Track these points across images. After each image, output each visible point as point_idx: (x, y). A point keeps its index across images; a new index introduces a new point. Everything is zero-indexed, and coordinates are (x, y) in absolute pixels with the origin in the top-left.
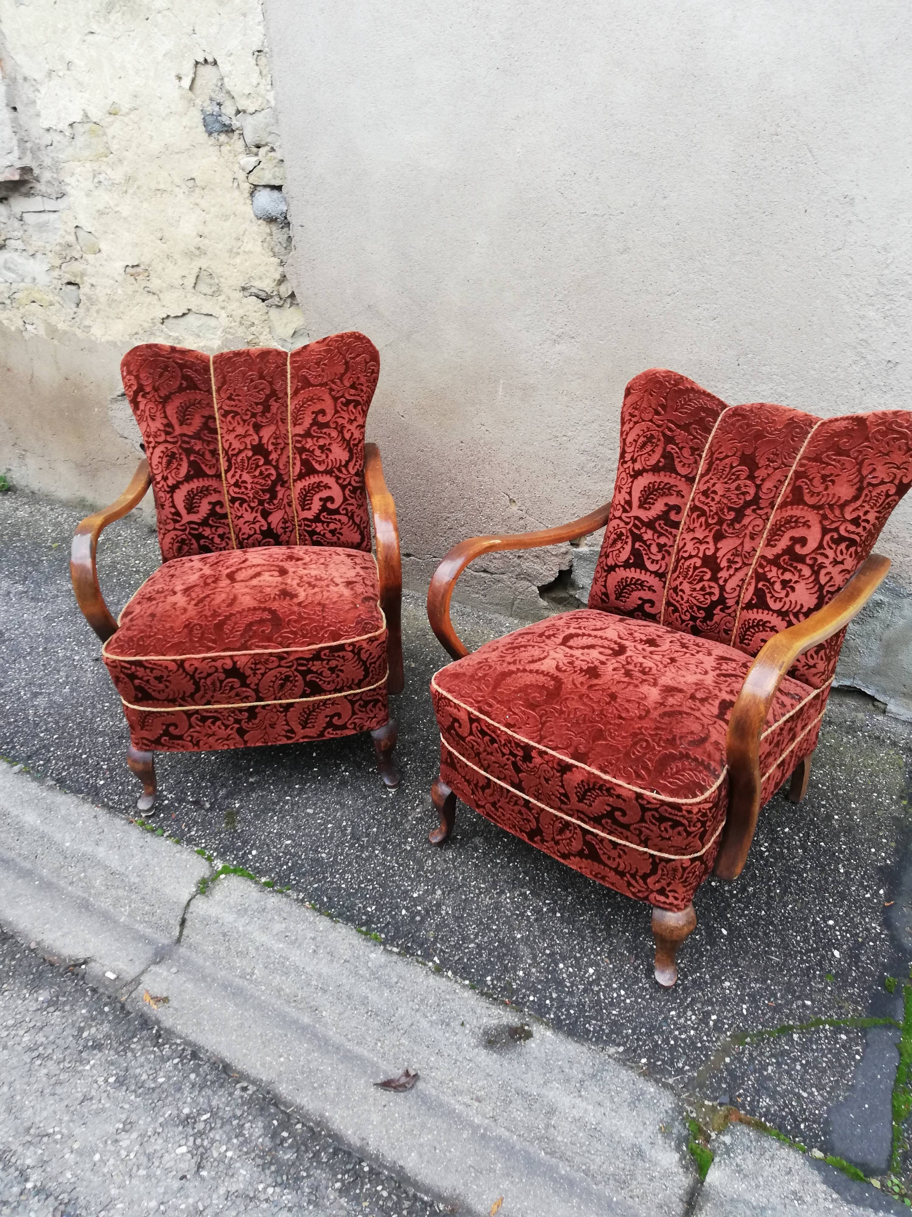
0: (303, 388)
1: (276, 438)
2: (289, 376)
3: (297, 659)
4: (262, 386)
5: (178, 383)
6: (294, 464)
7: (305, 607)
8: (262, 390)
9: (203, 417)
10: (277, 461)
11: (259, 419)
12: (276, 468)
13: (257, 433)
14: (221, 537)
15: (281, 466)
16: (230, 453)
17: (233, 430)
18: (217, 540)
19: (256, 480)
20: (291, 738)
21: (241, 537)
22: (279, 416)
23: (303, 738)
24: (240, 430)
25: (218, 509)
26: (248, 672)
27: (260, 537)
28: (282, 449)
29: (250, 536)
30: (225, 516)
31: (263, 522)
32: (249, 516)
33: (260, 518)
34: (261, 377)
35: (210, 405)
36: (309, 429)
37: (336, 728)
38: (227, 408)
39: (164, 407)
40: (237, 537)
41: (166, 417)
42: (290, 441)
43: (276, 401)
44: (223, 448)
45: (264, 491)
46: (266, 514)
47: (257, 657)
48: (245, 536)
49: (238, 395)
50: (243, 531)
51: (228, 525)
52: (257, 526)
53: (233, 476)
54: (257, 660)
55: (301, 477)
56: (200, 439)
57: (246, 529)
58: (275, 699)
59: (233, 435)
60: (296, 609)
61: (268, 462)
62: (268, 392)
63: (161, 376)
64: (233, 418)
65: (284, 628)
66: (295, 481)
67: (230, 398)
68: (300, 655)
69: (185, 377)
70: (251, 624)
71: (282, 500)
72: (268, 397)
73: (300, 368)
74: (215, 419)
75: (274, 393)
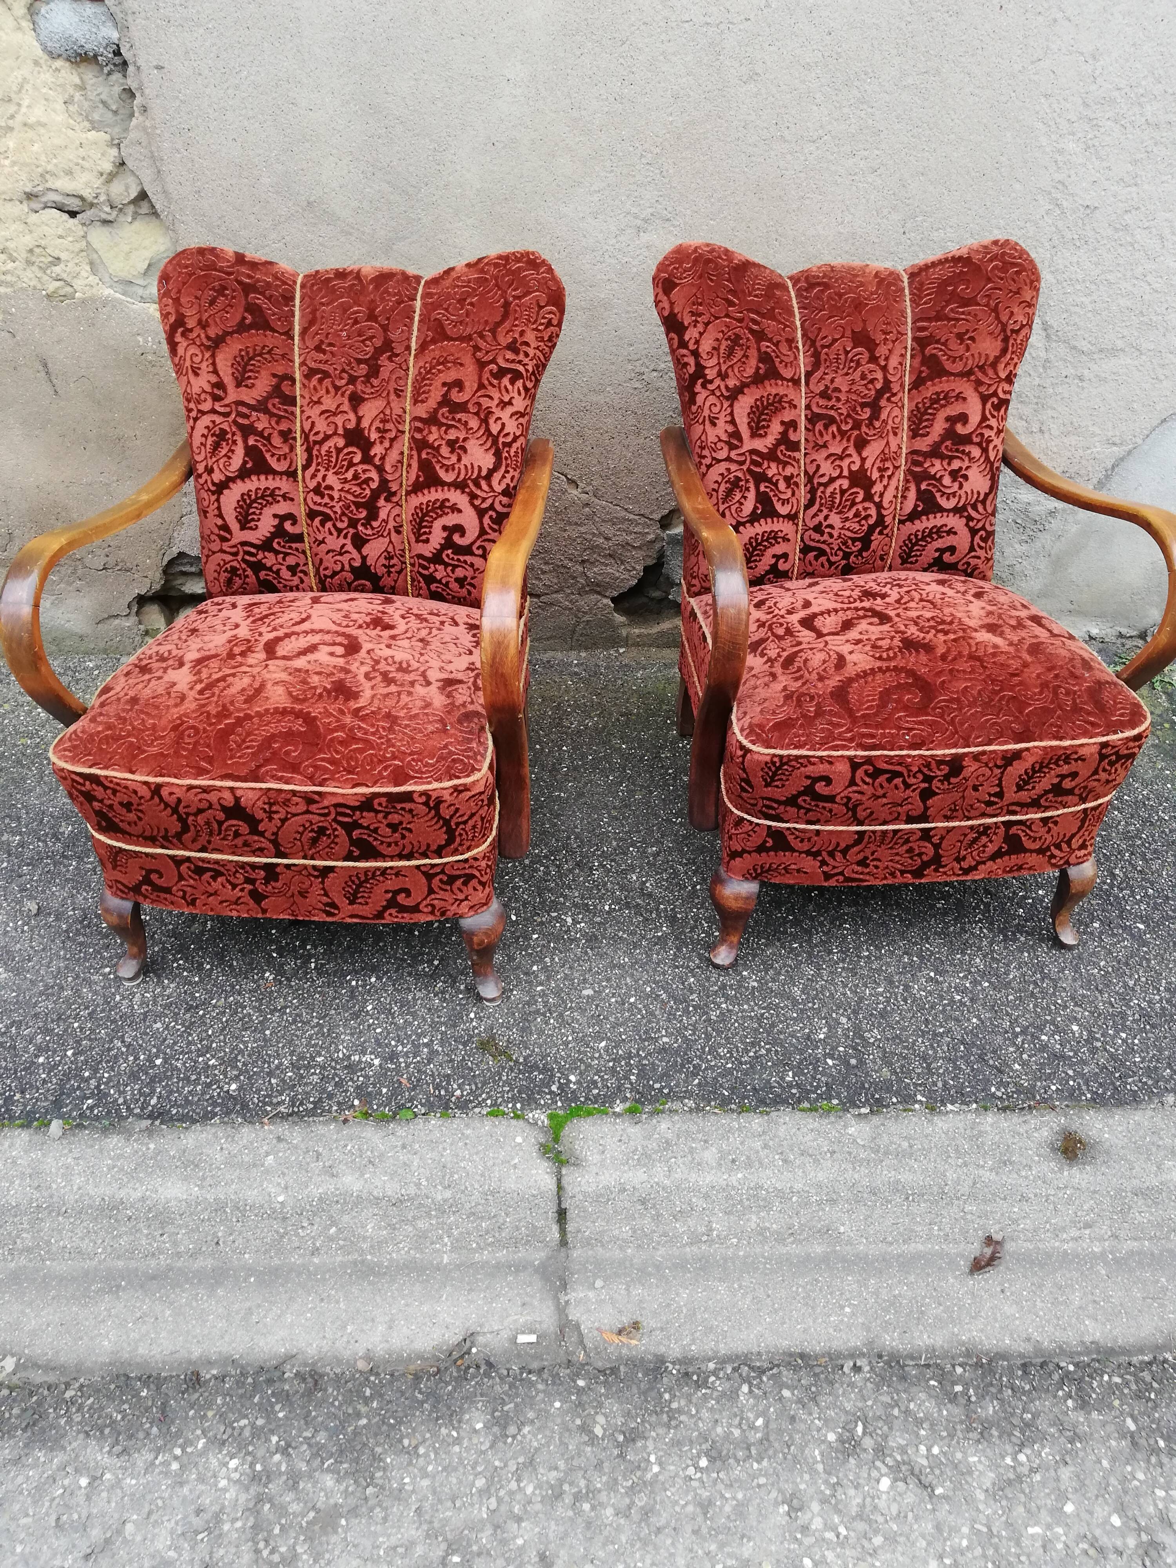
0: (434, 341)
1: (383, 421)
2: (417, 318)
3: (336, 806)
4: (370, 333)
5: (238, 318)
6: (409, 465)
7: (363, 719)
8: (370, 338)
9: (274, 375)
10: (383, 458)
11: (360, 387)
12: (380, 469)
13: (355, 409)
14: (293, 569)
15: (388, 468)
16: (312, 438)
17: (319, 402)
18: (285, 574)
19: (347, 486)
20: (333, 915)
21: (322, 572)
22: (392, 386)
23: (351, 916)
24: (329, 403)
25: (288, 525)
26: (260, 815)
27: (350, 577)
28: (392, 440)
29: (335, 574)
30: (299, 538)
31: (355, 554)
32: (334, 542)
33: (349, 547)
34: (372, 317)
35: (287, 357)
36: (436, 411)
37: (403, 909)
38: (313, 365)
39: (213, 356)
40: (317, 572)
41: (215, 372)
42: (407, 428)
43: (390, 359)
44: (303, 431)
45: (358, 505)
46: (359, 542)
47: (272, 795)
48: (328, 573)
49: (330, 345)
50: (325, 564)
51: (304, 552)
52: (345, 559)
53: (314, 476)
54: (272, 799)
55: (417, 488)
56: (266, 411)
57: (329, 561)
58: (305, 857)
59: (318, 409)
60: (348, 720)
61: (367, 459)
62: (378, 343)
63: (212, 303)
64: (320, 381)
65: (321, 751)
66: (408, 493)
67: (318, 349)
68: (341, 801)
69: (252, 308)
70: (272, 738)
71: (386, 522)
72: (379, 352)
73: (435, 306)
74: (293, 381)
75: (388, 345)
